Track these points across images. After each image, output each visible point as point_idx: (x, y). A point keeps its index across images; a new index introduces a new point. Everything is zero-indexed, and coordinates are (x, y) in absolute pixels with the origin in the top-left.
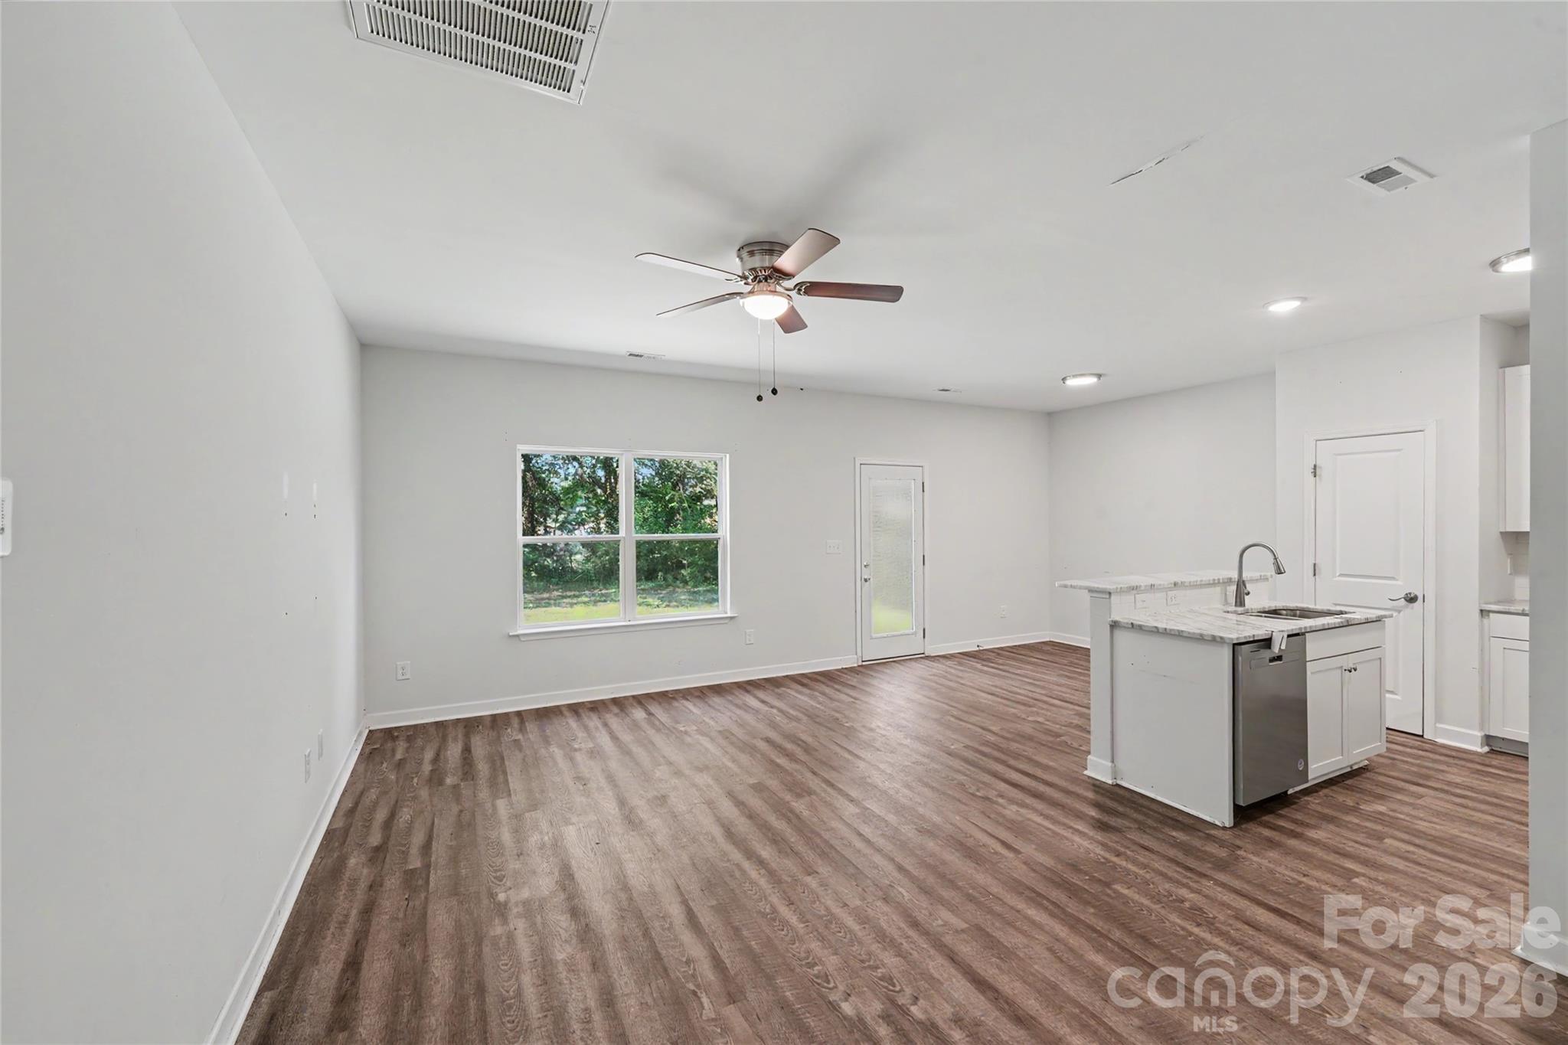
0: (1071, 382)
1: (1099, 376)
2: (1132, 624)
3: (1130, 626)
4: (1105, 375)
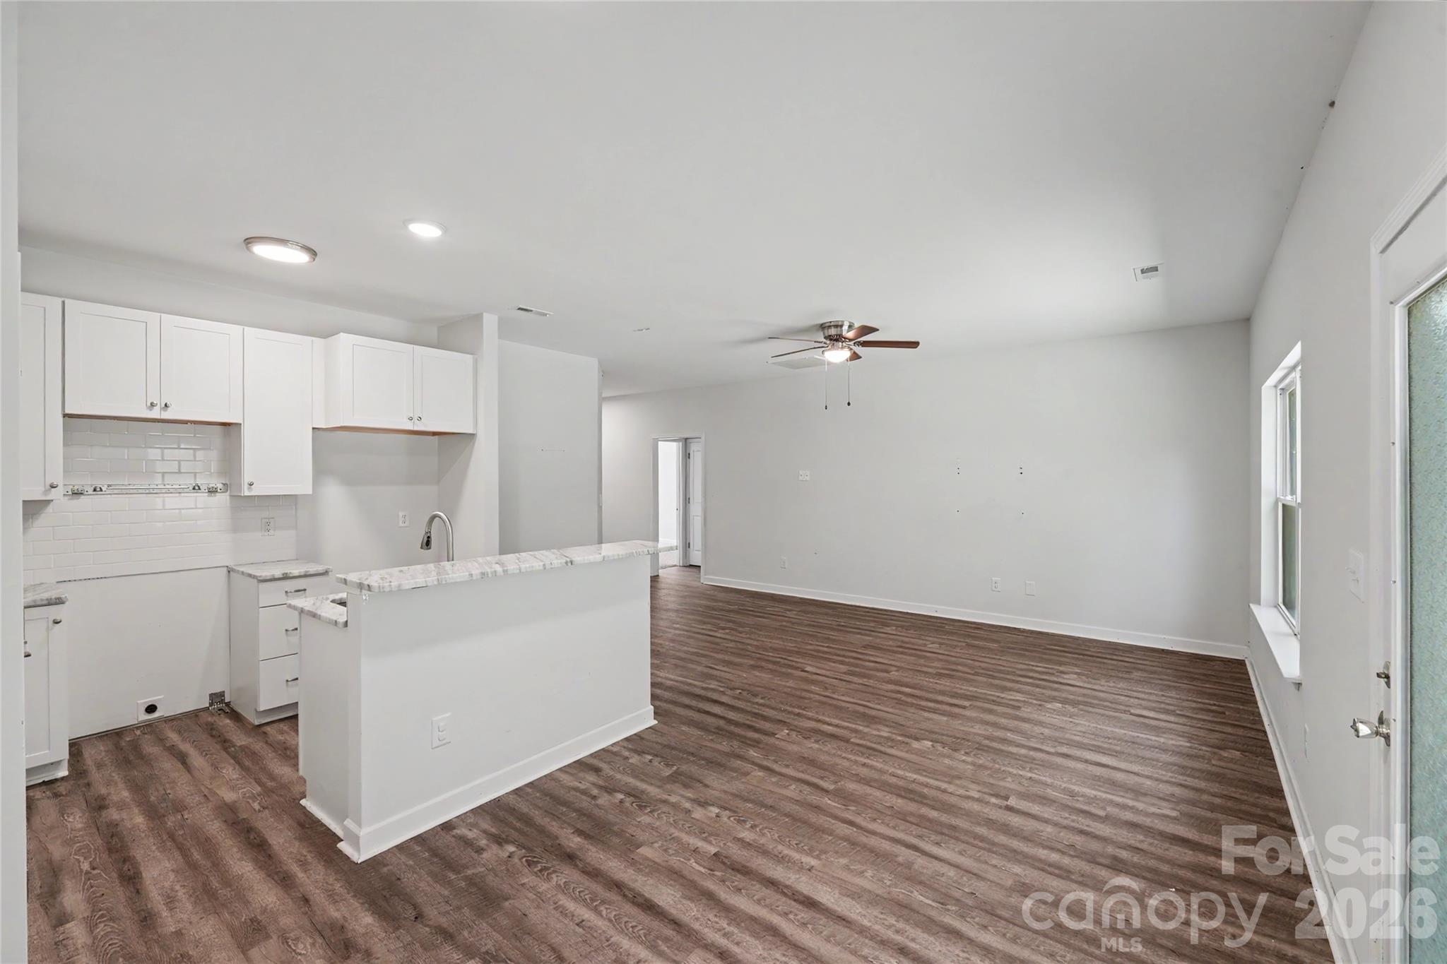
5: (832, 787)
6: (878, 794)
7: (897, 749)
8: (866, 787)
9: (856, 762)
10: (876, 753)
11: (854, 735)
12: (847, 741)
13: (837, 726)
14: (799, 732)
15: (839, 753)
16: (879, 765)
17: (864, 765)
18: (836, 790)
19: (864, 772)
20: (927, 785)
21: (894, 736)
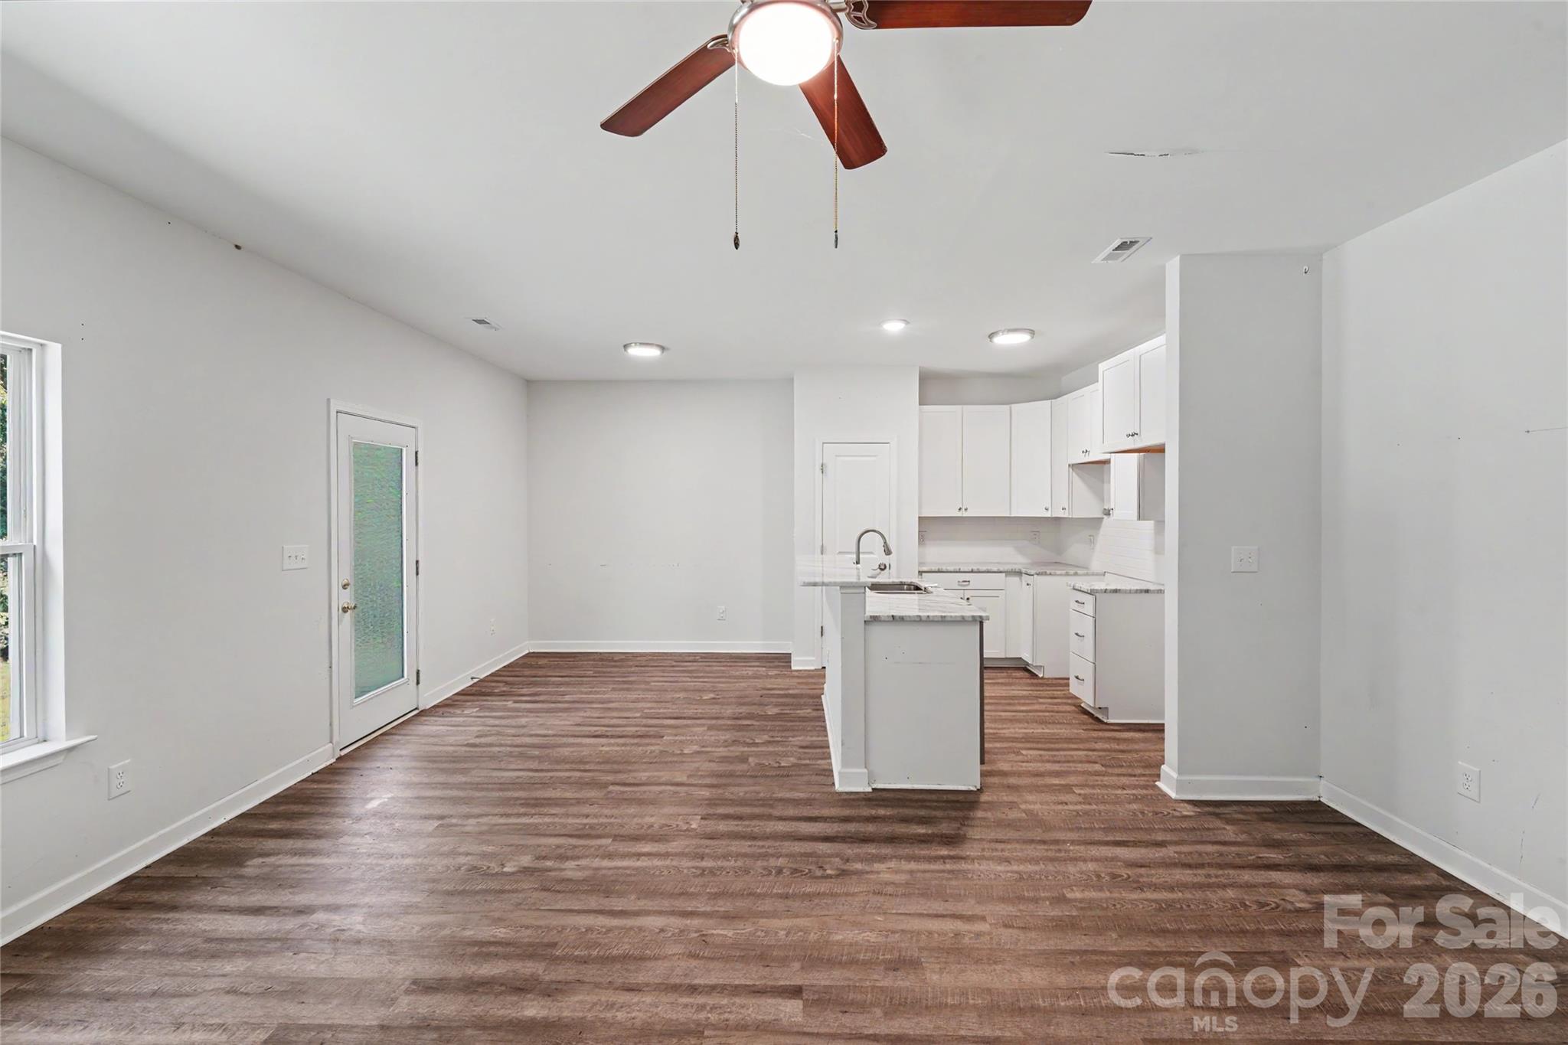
0: (635, 351)
1: (663, 348)
2: (893, 616)
3: (892, 619)
4: (668, 349)
5: (611, 788)
6: (568, 795)
7: (550, 847)
8: (581, 796)
9: (596, 816)
10: (576, 833)
11: (611, 848)
12: (616, 838)
13: (639, 855)
14: (678, 831)
15: (619, 821)
16: (571, 821)
17: (587, 816)
18: (606, 787)
19: (586, 809)
20: (519, 815)
21: (557, 865)
